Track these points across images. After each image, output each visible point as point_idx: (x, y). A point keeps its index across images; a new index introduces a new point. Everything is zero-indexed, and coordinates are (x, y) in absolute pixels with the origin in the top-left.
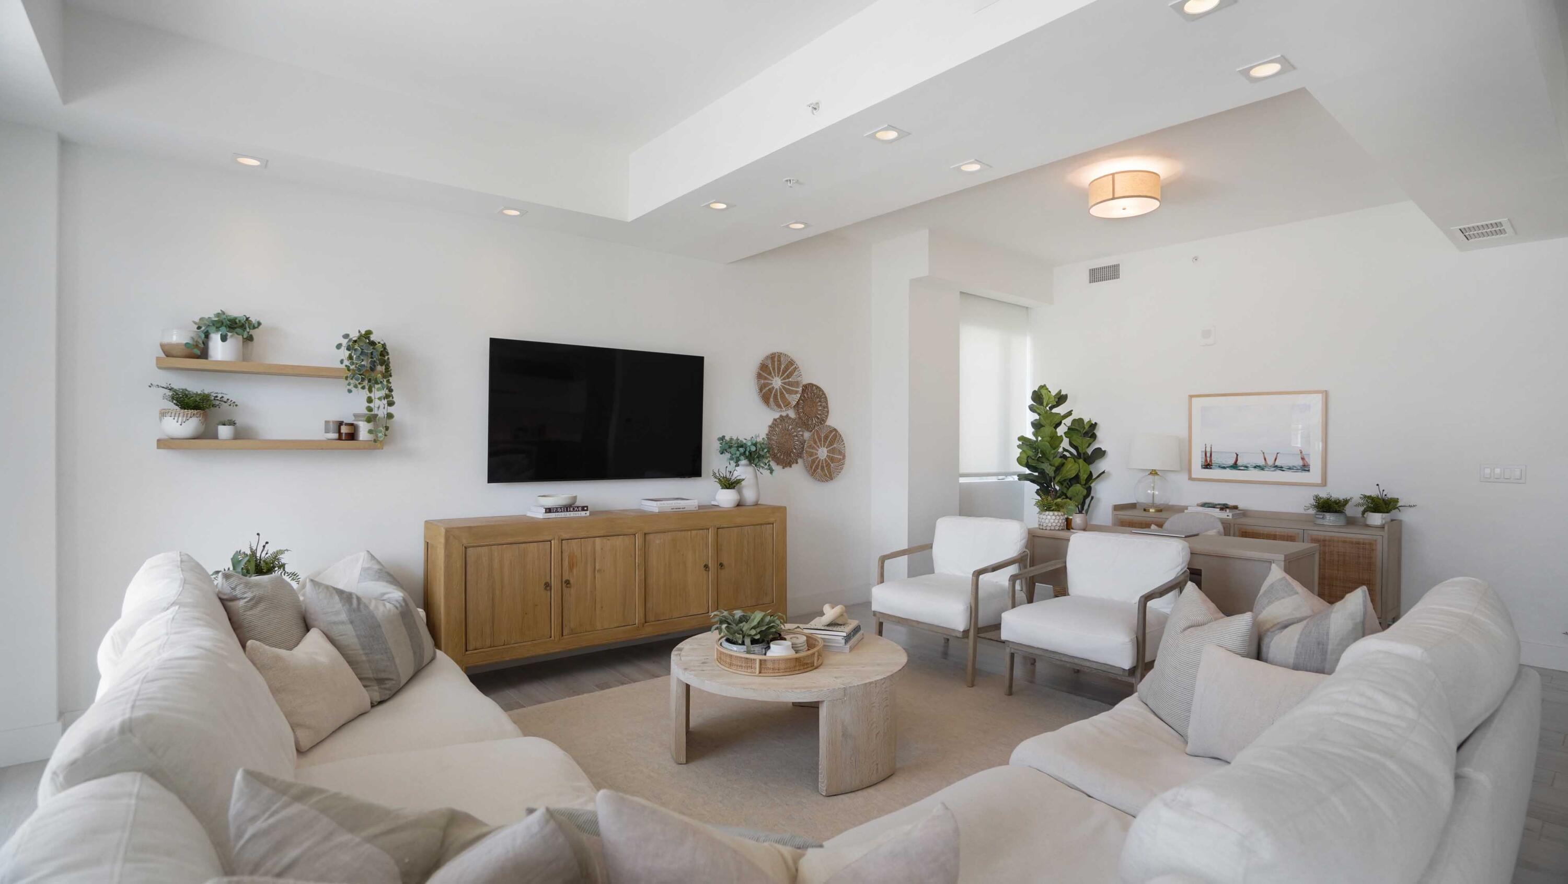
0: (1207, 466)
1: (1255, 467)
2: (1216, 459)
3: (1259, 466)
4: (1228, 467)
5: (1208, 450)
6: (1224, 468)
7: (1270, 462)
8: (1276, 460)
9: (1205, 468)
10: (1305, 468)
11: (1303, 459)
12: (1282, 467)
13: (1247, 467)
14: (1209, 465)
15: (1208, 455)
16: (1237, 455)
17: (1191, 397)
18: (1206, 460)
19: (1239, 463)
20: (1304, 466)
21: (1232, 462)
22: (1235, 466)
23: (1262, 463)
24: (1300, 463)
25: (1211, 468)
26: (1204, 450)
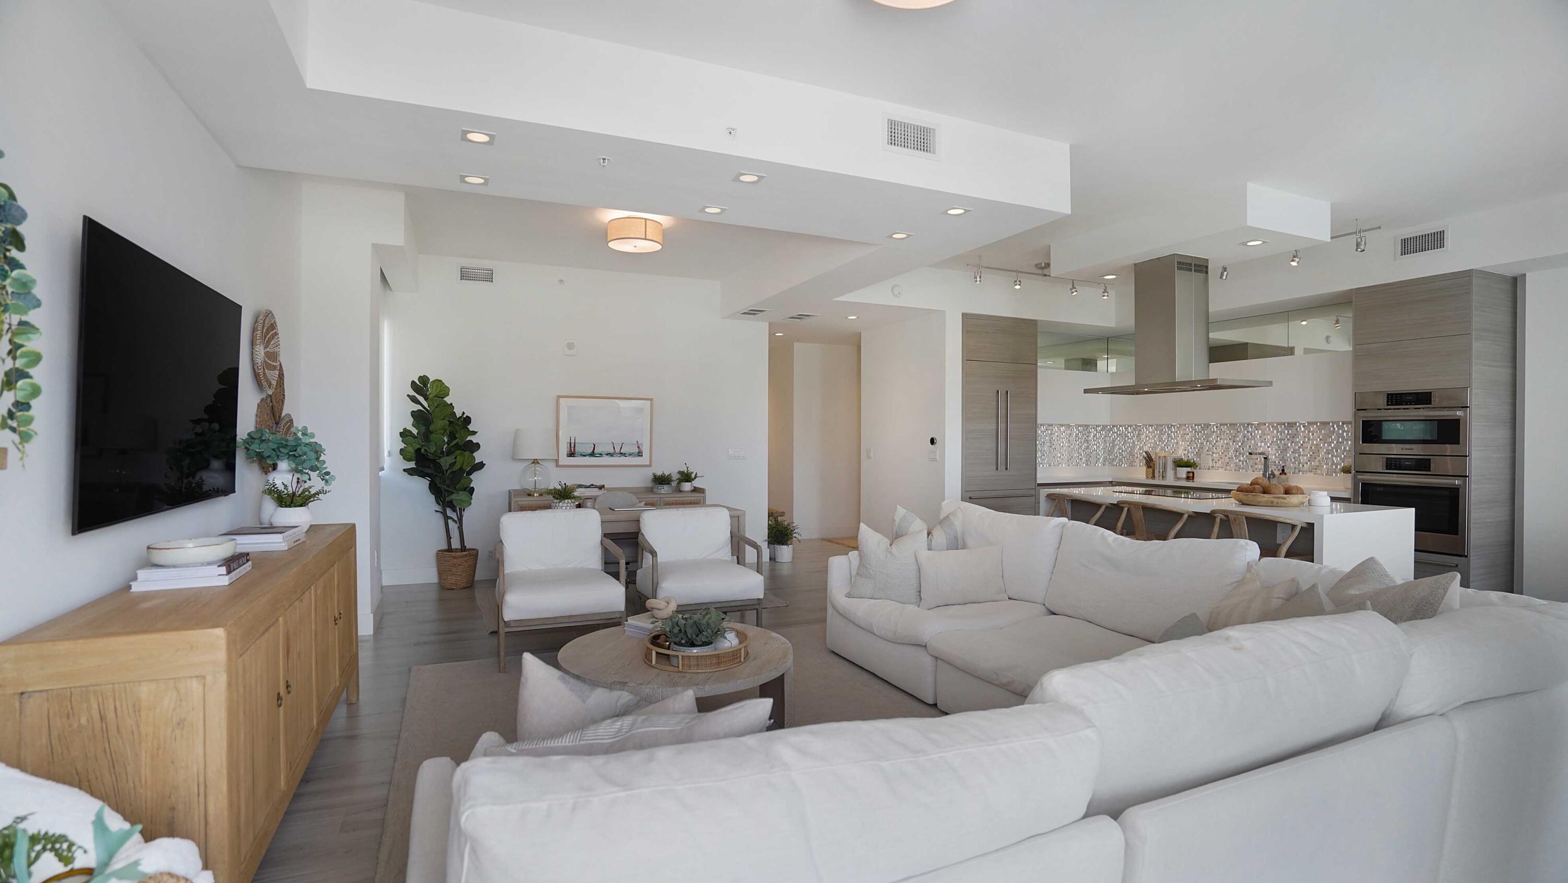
0: (571, 454)
1: (607, 454)
2: (579, 449)
3: (610, 454)
4: (587, 455)
5: (573, 441)
6: (585, 456)
7: (617, 450)
8: (621, 448)
9: (569, 456)
10: (640, 454)
11: (638, 447)
12: (625, 454)
13: (601, 455)
14: (573, 453)
15: (572, 445)
16: (594, 445)
17: (559, 397)
18: (571, 450)
19: (596, 451)
20: (639, 452)
21: (590, 451)
22: (593, 454)
23: (612, 451)
24: (637, 450)
25: (574, 456)
26: (569, 441)
